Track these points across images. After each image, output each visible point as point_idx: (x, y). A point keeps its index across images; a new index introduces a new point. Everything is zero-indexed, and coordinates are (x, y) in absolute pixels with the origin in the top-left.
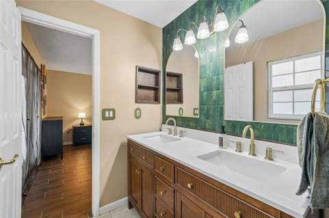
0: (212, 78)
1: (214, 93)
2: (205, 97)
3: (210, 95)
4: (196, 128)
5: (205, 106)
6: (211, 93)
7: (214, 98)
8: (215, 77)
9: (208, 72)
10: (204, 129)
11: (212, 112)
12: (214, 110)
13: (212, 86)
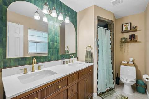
0: (54, 37)
1: (55, 43)
2: (51, 45)
3: (53, 44)
4: (45, 61)
5: (51, 49)
6: (54, 43)
7: (55, 46)
8: (55, 37)
9: (52, 33)
10: (51, 60)
11: (54, 52)
12: (55, 51)
13: (54, 40)
